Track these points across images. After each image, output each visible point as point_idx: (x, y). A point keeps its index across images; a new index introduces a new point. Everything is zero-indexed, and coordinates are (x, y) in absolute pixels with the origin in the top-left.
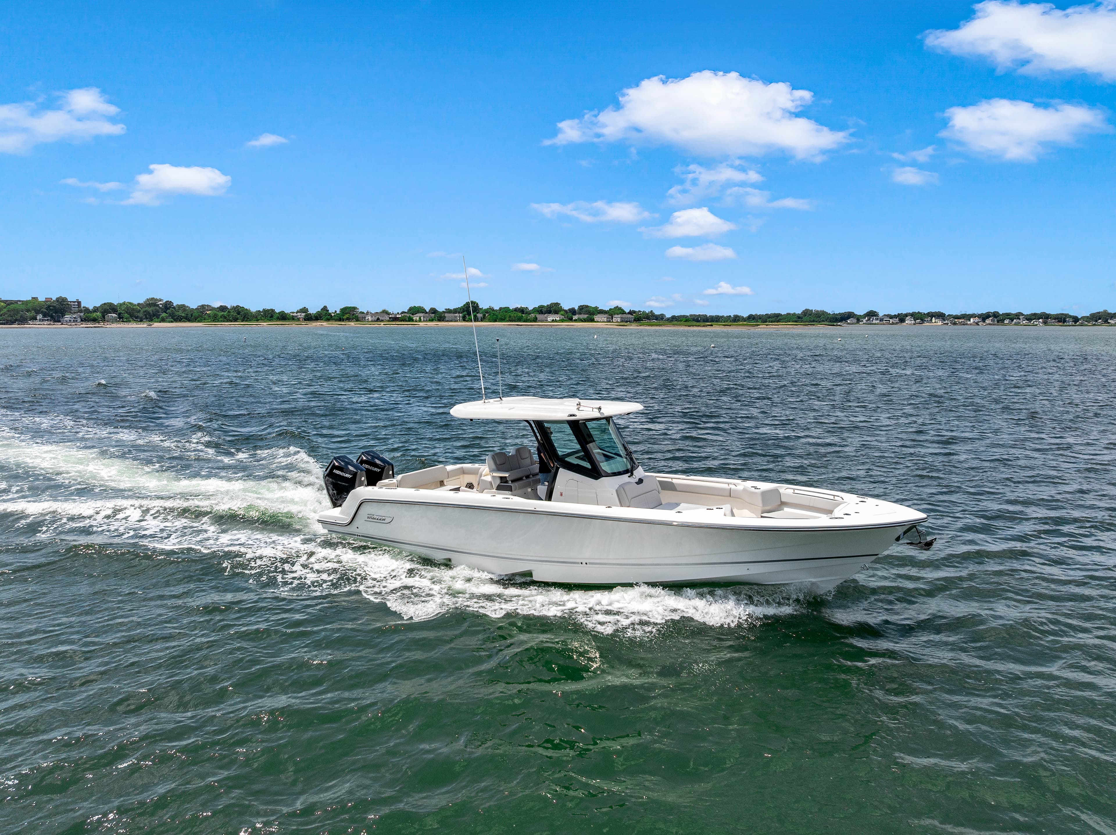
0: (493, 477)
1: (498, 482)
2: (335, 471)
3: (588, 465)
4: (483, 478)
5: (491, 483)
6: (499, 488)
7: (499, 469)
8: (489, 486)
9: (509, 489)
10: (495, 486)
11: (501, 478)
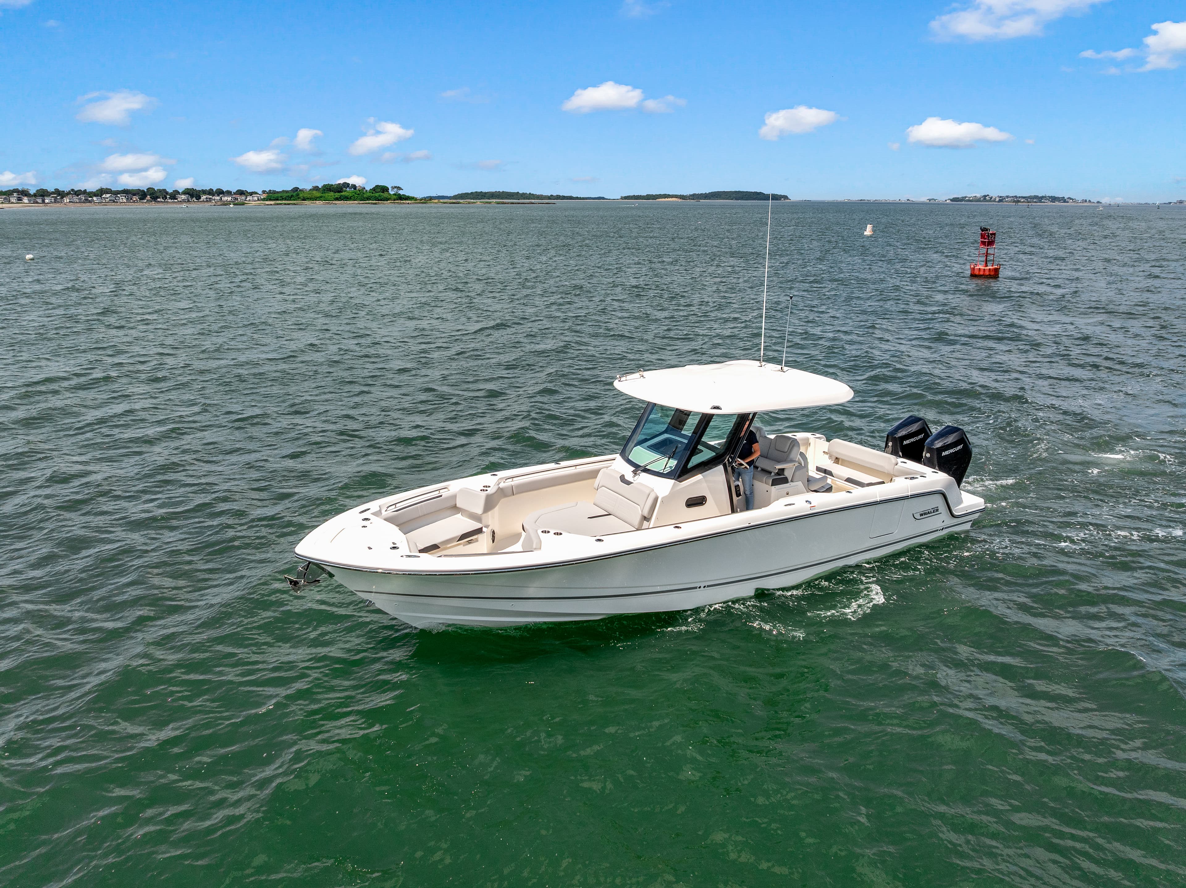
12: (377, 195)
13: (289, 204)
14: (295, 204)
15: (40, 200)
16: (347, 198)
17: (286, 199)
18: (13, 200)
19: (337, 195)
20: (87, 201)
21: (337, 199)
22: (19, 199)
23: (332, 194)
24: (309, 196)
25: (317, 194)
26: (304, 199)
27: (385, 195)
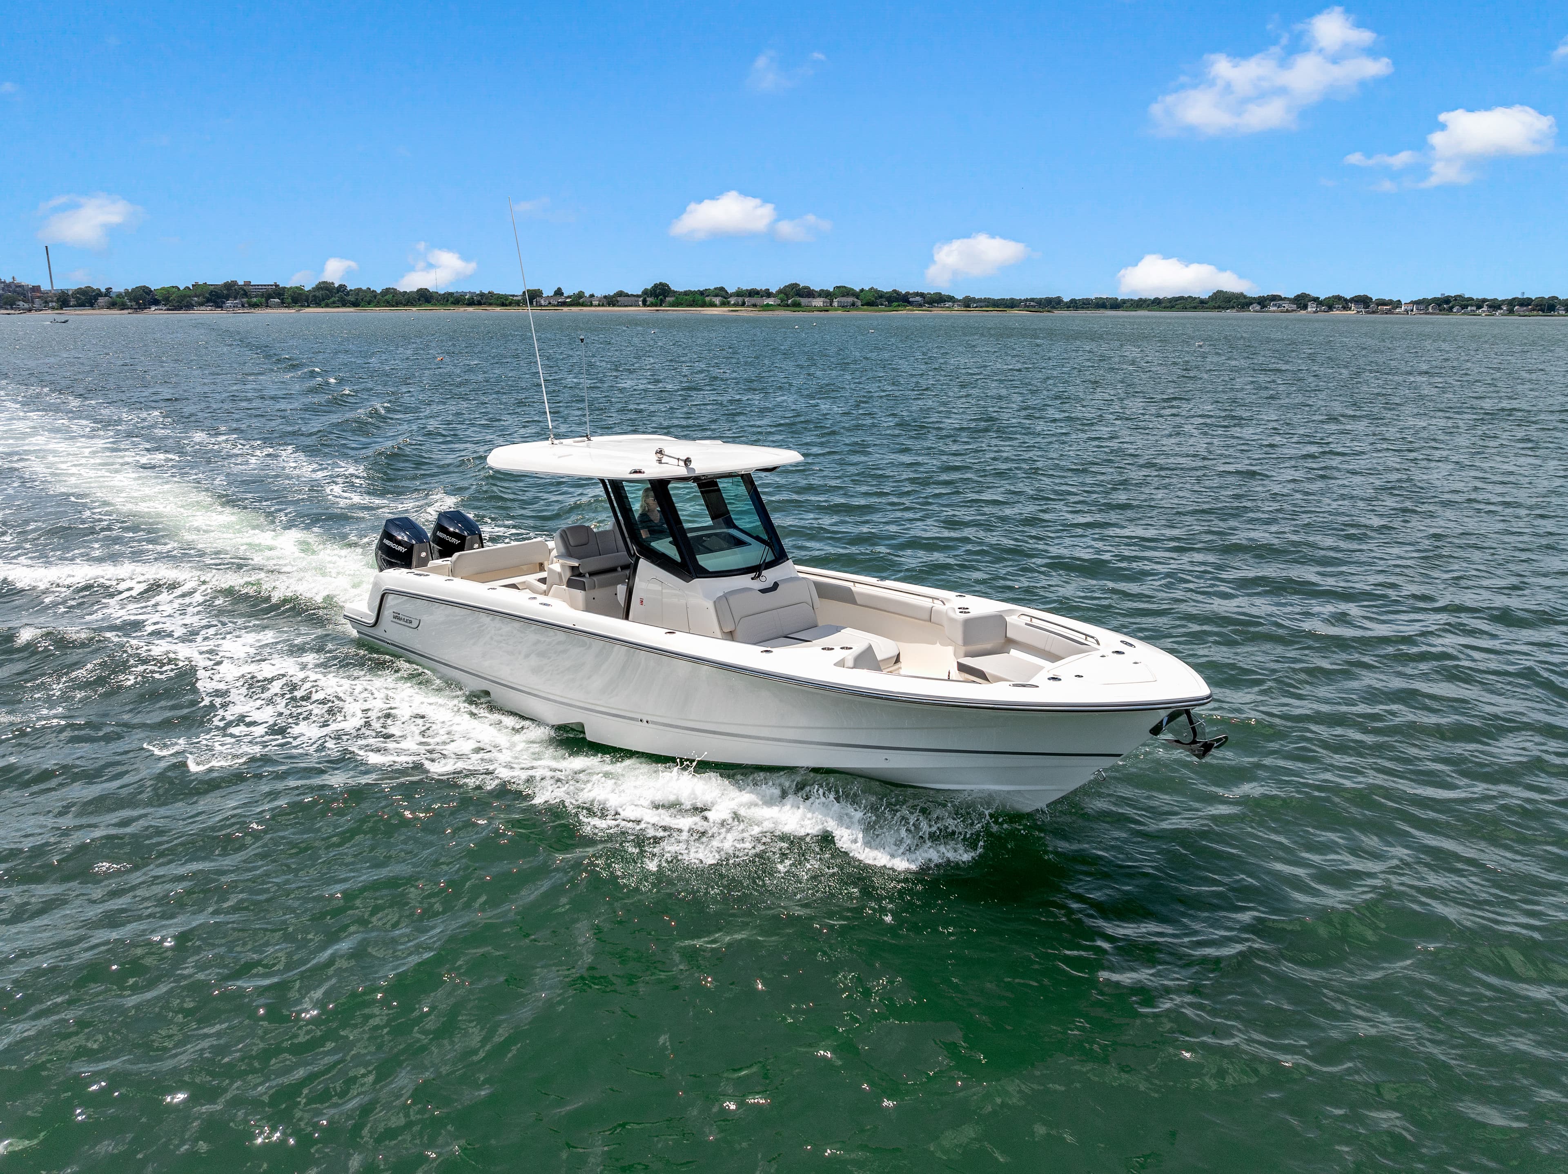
0: (562, 566)
2: (385, 541)
5: (560, 574)
7: (569, 554)
8: (558, 581)
10: (565, 580)
11: (573, 568)
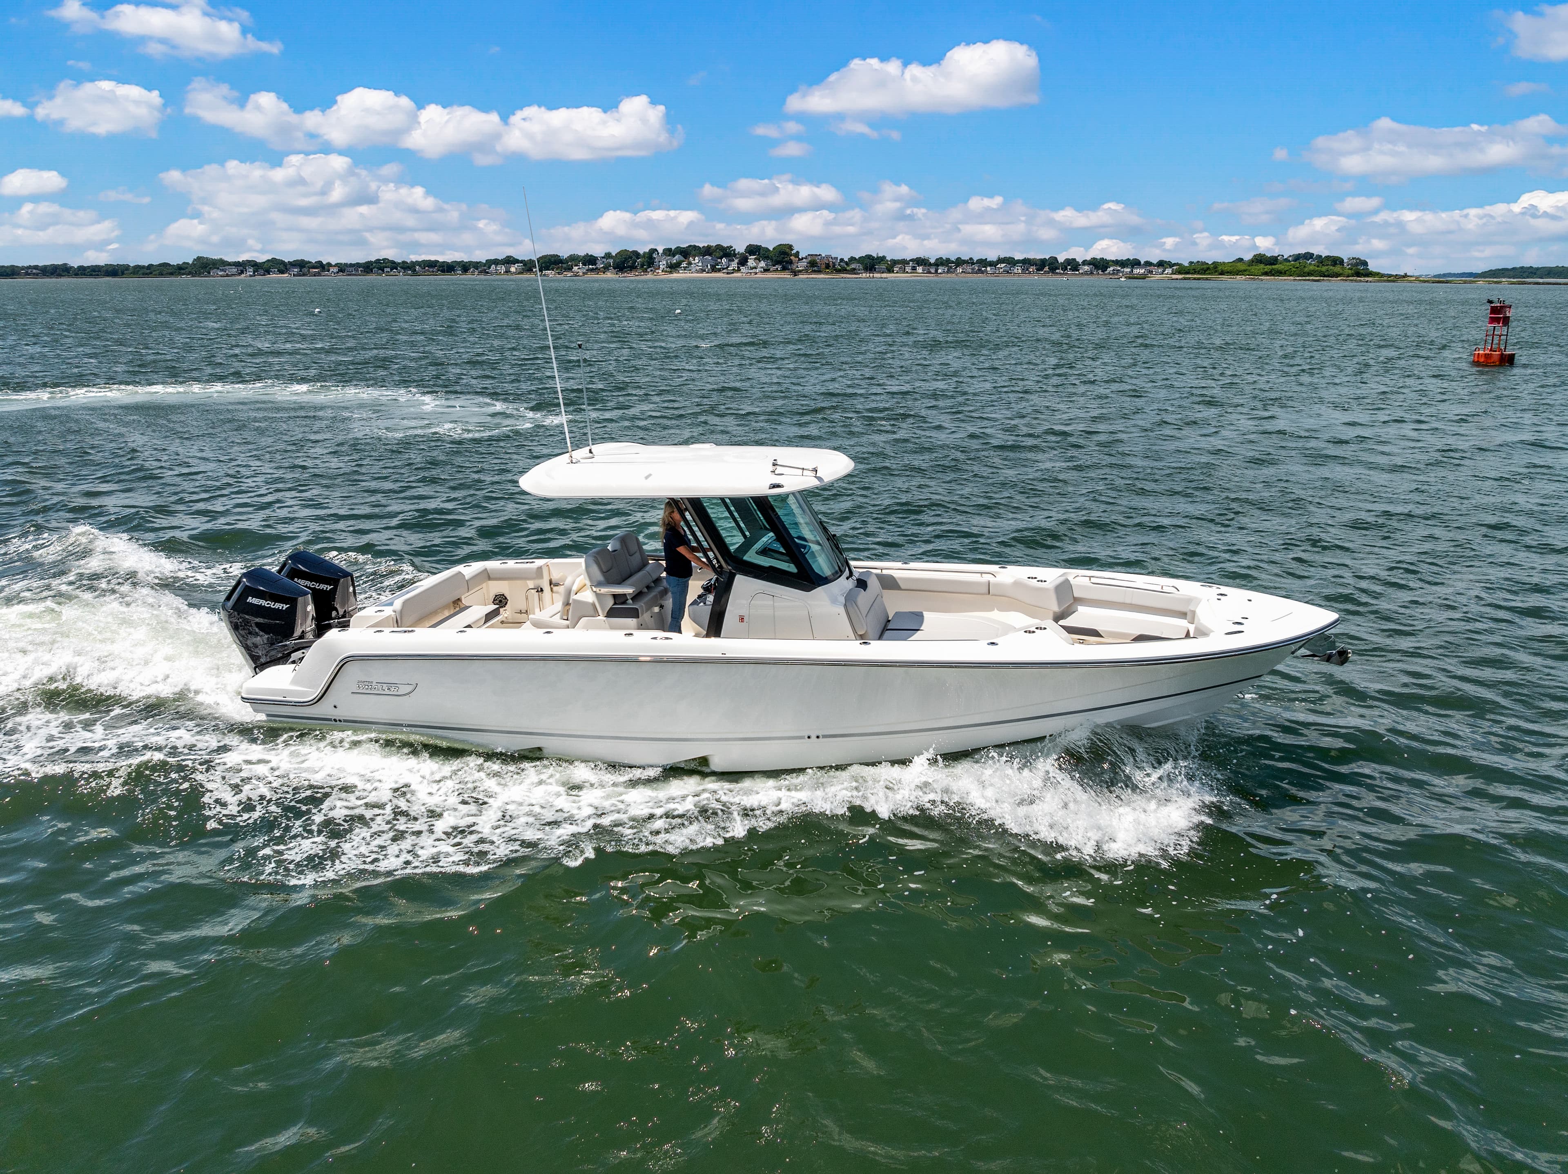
0: (598, 595)
1: (610, 603)
2: (250, 600)
3: (792, 568)
4: (574, 597)
5: (594, 605)
6: (611, 613)
7: (610, 580)
9: (634, 613)
10: (602, 611)
11: (615, 596)
12: (1324, 269)
13: (1199, 279)
14: (1207, 279)
15: (933, 270)
16: (1280, 273)
17: (1199, 273)
18: (908, 269)
19: (1268, 268)
20: (980, 271)
21: (1266, 274)
22: (914, 269)
23: (1262, 266)
24: (1229, 269)
25: (1241, 266)
26: (1222, 273)
27: (1337, 269)
